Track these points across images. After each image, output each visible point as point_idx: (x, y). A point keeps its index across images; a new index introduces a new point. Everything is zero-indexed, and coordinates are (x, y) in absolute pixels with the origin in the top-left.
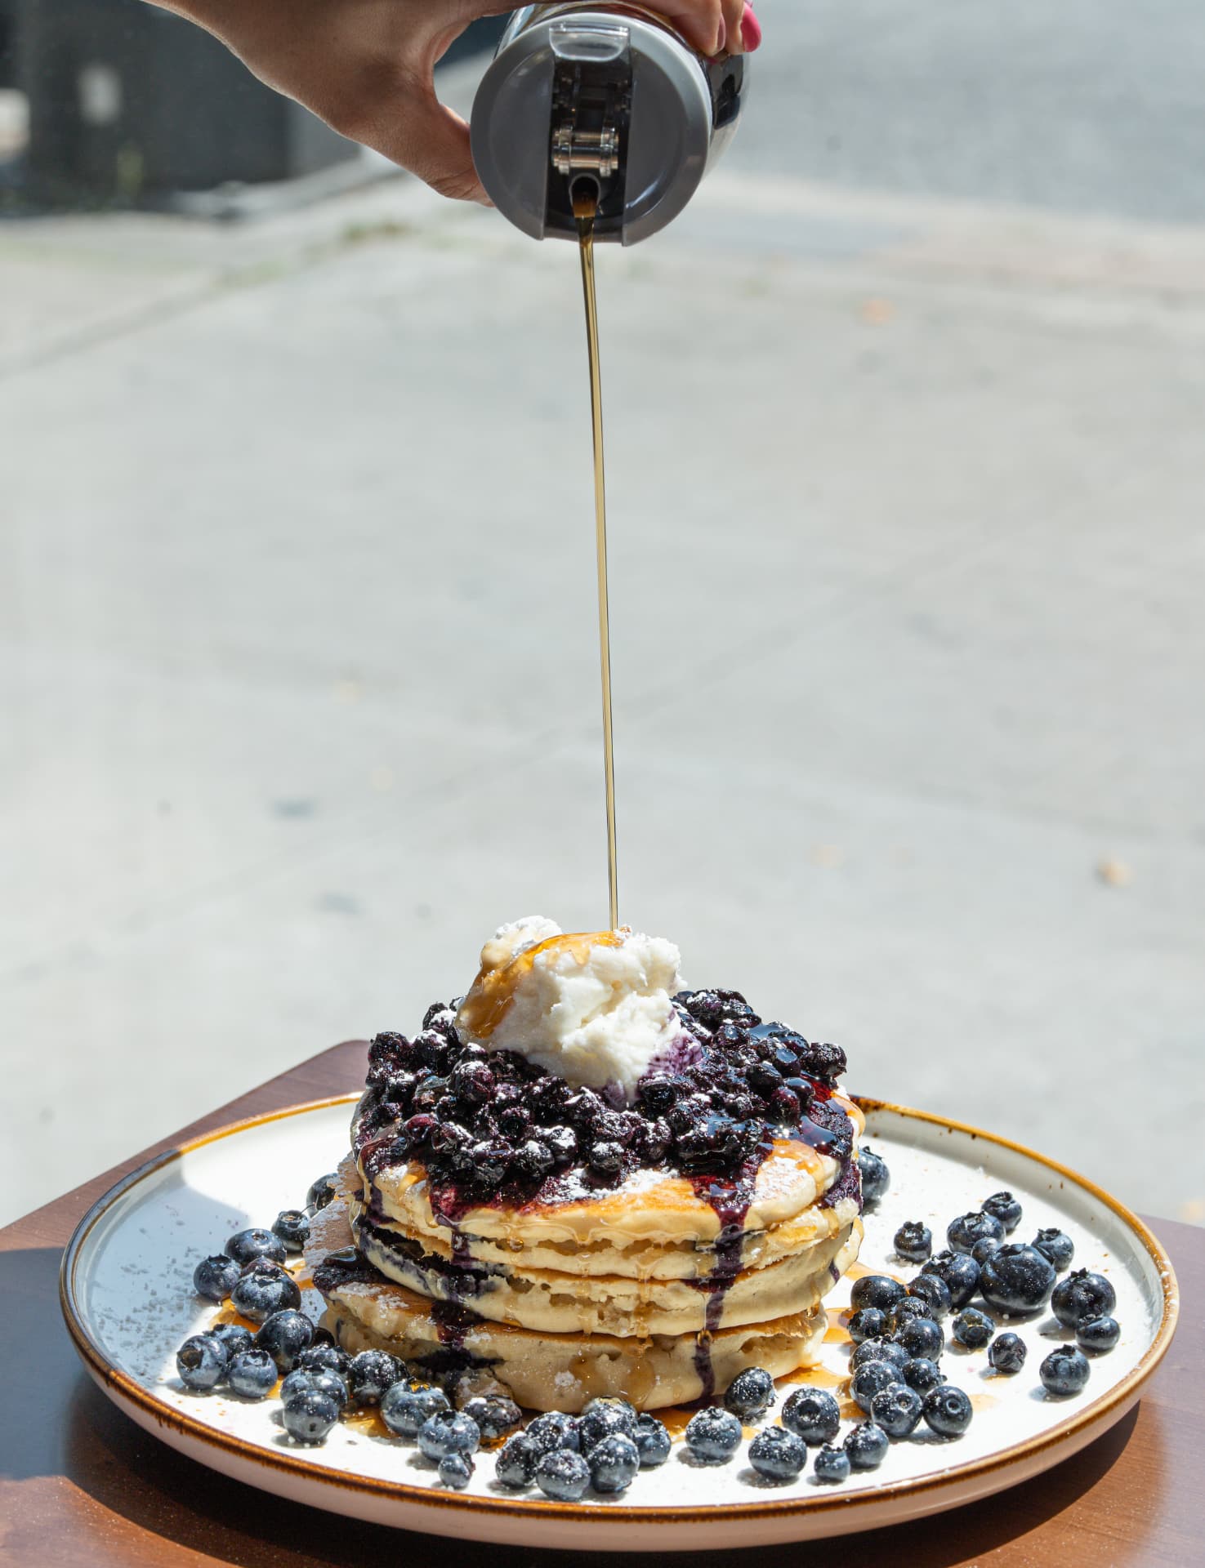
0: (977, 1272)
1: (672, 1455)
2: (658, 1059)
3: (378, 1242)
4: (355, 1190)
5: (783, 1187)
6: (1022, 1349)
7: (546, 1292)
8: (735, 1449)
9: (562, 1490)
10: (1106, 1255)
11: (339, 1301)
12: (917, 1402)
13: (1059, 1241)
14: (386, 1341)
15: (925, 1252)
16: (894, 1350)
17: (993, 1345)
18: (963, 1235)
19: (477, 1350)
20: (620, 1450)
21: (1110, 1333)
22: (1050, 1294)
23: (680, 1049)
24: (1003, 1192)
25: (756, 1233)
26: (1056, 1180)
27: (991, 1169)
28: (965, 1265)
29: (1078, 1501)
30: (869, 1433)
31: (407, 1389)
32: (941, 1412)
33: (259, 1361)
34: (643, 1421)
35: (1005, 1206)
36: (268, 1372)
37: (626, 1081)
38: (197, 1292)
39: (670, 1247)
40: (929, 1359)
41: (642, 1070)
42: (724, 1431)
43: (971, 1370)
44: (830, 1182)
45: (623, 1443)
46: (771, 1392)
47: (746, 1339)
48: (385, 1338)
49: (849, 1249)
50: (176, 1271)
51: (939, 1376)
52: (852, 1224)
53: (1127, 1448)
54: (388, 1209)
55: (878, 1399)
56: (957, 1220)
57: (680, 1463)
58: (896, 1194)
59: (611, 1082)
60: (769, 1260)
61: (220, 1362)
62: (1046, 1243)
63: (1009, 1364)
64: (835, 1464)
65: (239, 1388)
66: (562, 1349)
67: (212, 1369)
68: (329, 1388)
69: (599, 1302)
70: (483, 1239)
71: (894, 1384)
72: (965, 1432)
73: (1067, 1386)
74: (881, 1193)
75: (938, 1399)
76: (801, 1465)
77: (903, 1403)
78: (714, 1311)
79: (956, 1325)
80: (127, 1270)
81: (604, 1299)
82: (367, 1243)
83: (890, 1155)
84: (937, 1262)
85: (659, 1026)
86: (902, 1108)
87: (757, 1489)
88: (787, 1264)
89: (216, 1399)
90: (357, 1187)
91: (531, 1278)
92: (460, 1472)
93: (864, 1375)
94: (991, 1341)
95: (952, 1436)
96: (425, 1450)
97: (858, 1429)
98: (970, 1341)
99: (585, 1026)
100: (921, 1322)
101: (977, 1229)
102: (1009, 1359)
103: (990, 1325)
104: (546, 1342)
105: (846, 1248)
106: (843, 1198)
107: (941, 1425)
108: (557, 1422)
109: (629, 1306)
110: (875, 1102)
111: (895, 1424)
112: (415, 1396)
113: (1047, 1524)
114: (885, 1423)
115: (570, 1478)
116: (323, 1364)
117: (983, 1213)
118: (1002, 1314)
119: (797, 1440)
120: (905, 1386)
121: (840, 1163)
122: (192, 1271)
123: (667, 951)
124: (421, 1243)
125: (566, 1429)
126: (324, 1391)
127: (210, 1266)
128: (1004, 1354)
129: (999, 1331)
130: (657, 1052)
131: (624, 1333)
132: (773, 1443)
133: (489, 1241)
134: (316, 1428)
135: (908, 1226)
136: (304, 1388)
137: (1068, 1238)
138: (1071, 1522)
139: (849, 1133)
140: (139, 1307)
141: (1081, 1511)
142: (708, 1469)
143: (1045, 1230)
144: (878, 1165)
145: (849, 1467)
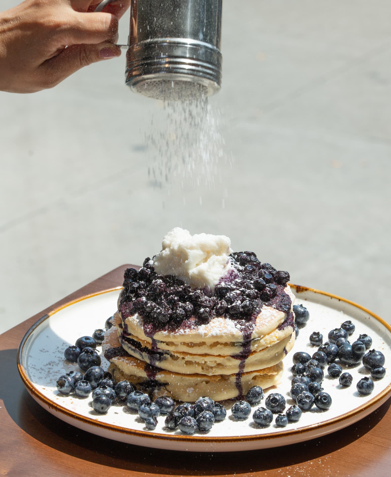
0: (337, 350)
1: (227, 417)
2: (222, 278)
3: (126, 342)
4: (119, 324)
5: (265, 323)
6: (351, 378)
7: (183, 360)
8: (249, 415)
9: (187, 430)
10: (383, 343)
11: (113, 363)
12: (312, 398)
13: (367, 339)
14: (129, 377)
15: (320, 342)
16: (305, 379)
17: (341, 376)
18: (333, 336)
19: (160, 380)
20: (208, 416)
21: (382, 372)
22: (362, 358)
23: (230, 274)
24: (348, 320)
25: (256, 339)
26: (367, 316)
27: (346, 312)
28: (333, 348)
29: (368, 432)
30: (295, 409)
31: (135, 395)
32: (320, 401)
33: (85, 384)
34: (216, 406)
35: (349, 326)
36: (88, 388)
37: (211, 286)
38: (66, 359)
39: (226, 344)
40: (318, 382)
41: (217, 282)
42: (245, 409)
43: (333, 385)
44: (283, 321)
45: (209, 414)
46: (262, 394)
47: (254, 376)
48: (129, 376)
49: (291, 343)
50: (58, 351)
51: (321, 388)
52: (291, 335)
53: (387, 413)
54: (130, 331)
55: (299, 397)
56: (331, 331)
57: (229, 420)
58: (312, 321)
59: (206, 286)
60: (261, 349)
61: (71, 385)
62: (362, 339)
63: (346, 383)
64: (283, 420)
65: (78, 394)
66: (189, 380)
67: (68, 387)
68: (108, 394)
69: (202, 363)
70: (162, 342)
71: (304, 392)
72: (329, 408)
73: (367, 391)
74: (306, 321)
75: (319, 397)
76: (271, 421)
77: (307, 398)
78: (242, 366)
79: (329, 369)
80: (41, 351)
81: (203, 362)
82: (123, 343)
83: (310, 307)
84: (323, 346)
85: (223, 267)
86: (315, 290)
87: (255, 430)
88: (267, 350)
89: (70, 398)
90: (119, 323)
91: (179, 355)
92: (153, 424)
93: (295, 388)
94: (341, 375)
95: (325, 410)
96: (141, 416)
97: (291, 408)
98: (333, 375)
99: (197, 266)
100: (316, 369)
101: (338, 334)
102: (346, 382)
103: (340, 369)
104: (184, 377)
105: (290, 343)
106: (287, 326)
107: (321, 406)
108: (186, 406)
109: (213, 365)
110: (306, 288)
111: (305, 406)
112: (138, 397)
113: (357, 441)
114: (301, 405)
115: (190, 426)
116: (107, 386)
117: (340, 329)
118: (345, 365)
119: (270, 412)
120: (308, 392)
121: (286, 314)
122: (64, 351)
123: (226, 240)
124: (141, 343)
125: (189, 408)
126: (107, 395)
127: (70, 350)
128: (344, 380)
129: (344, 371)
130: (222, 276)
131: (210, 374)
132: (261, 413)
133: (164, 342)
134: (104, 408)
135: (315, 333)
136: (100, 394)
137: (370, 337)
138: (365, 440)
139: (290, 303)
140: (45, 364)
141: (369, 436)
142: (239, 422)
143: (362, 335)
144: (305, 311)
145: (287, 421)
